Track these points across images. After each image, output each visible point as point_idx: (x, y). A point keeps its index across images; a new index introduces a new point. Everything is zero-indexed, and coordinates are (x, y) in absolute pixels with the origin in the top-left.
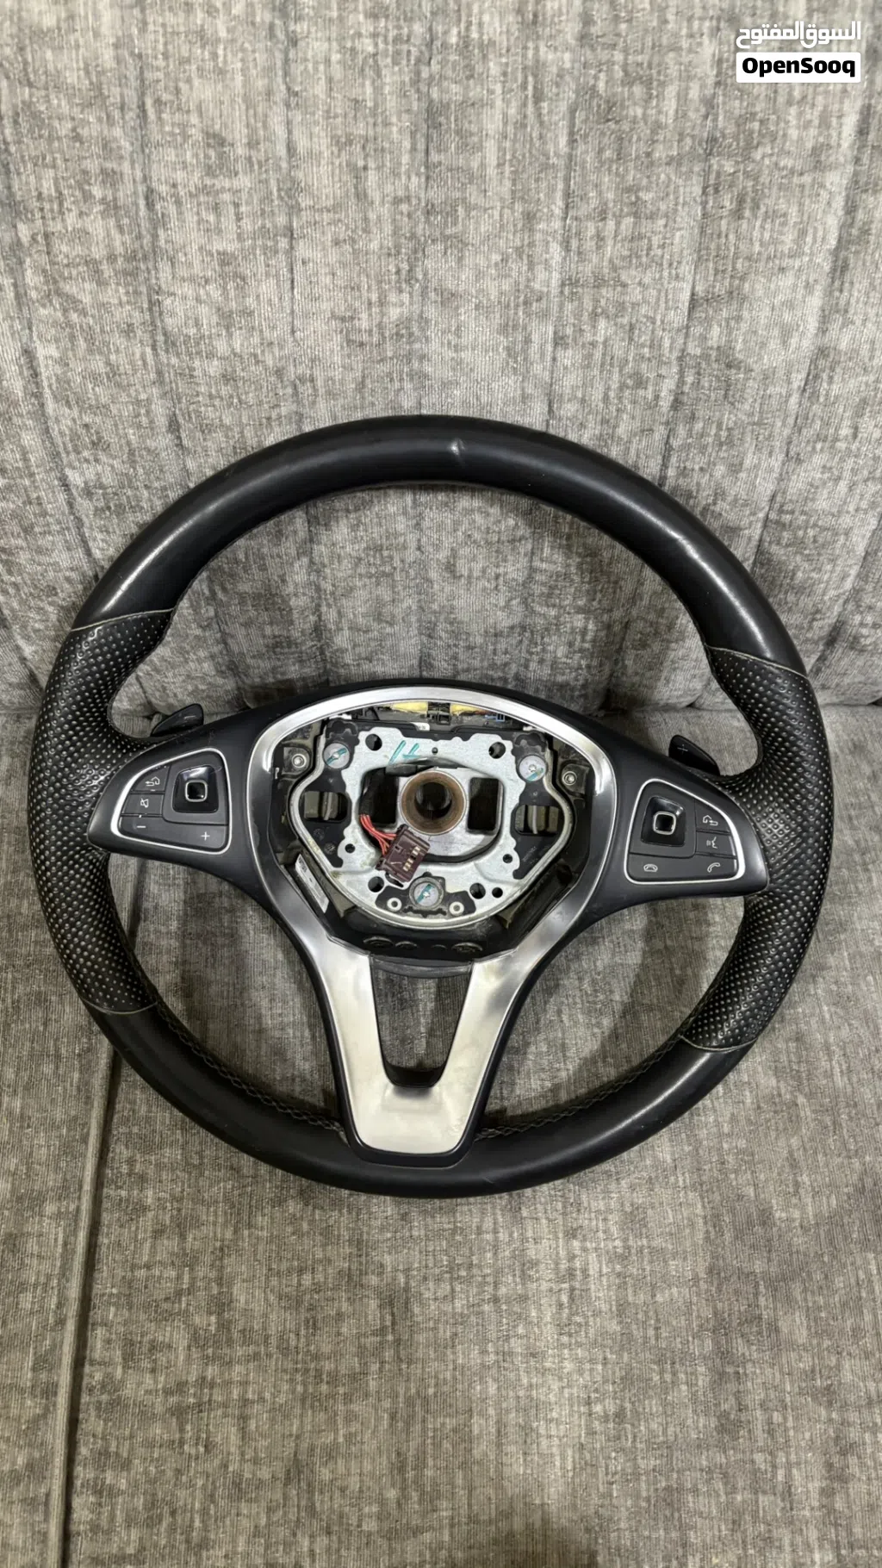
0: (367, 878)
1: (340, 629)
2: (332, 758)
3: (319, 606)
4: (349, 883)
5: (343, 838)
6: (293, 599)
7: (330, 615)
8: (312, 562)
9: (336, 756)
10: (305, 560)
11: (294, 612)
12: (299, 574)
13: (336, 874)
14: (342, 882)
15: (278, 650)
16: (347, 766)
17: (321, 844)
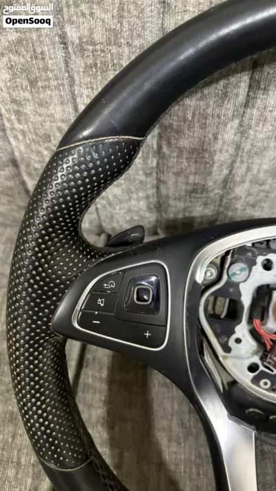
0: (248, 363)
1: (243, 182)
2: (234, 274)
3: (234, 162)
4: (234, 365)
5: (234, 332)
6: (218, 154)
7: (240, 170)
8: (241, 125)
9: (238, 272)
10: (237, 121)
11: (216, 165)
12: (229, 134)
13: (225, 358)
14: (228, 363)
15: (194, 195)
16: (245, 281)
17: (217, 335)
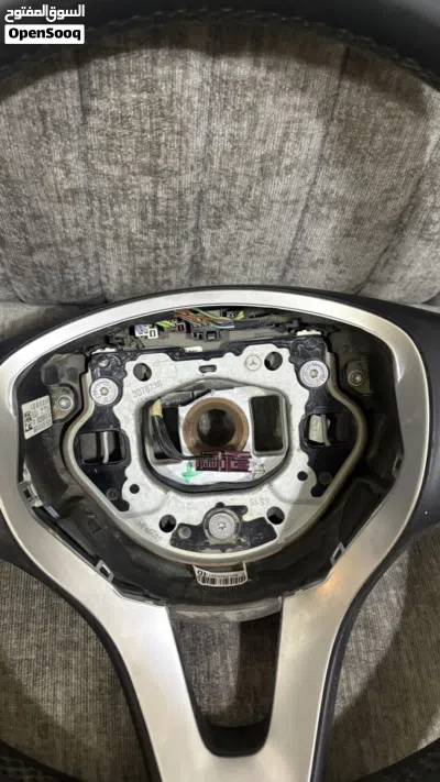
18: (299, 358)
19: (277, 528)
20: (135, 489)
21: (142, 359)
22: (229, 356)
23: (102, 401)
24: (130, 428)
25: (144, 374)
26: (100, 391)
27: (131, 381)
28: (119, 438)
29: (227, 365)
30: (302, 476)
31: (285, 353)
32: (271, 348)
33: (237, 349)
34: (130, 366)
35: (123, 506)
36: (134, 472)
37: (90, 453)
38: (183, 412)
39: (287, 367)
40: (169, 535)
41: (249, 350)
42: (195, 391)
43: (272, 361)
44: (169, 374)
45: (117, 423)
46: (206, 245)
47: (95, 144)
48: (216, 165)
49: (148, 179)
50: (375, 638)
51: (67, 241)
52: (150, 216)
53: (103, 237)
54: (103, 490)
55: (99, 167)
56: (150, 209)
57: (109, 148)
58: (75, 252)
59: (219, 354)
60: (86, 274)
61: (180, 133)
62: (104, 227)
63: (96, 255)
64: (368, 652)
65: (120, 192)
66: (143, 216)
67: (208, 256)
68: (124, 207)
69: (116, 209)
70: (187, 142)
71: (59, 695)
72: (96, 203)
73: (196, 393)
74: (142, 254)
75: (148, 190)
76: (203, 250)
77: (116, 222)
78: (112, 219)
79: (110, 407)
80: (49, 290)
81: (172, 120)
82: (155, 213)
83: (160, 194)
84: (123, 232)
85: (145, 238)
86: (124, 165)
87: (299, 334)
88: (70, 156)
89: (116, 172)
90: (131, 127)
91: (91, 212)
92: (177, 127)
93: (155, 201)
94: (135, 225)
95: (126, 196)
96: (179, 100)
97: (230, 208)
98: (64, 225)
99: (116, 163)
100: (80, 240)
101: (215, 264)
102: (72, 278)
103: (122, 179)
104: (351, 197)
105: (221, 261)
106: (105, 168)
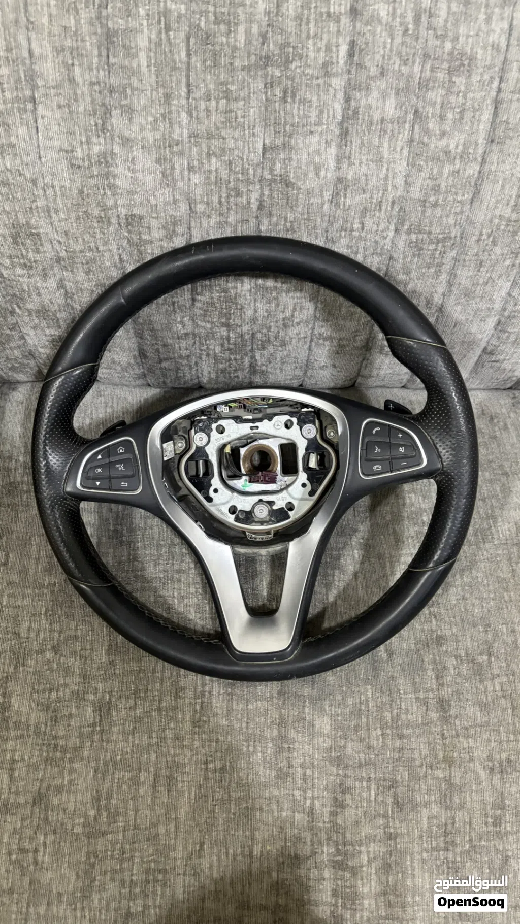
18: (301, 423)
19: (291, 513)
20: (216, 491)
21: (220, 422)
22: (266, 421)
23: (200, 444)
24: (213, 459)
25: (221, 430)
26: (199, 439)
27: (214, 434)
28: (207, 464)
29: (265, 427)
30: (304, 485)
31: (295, 420)
32: (287, 417)
33: (270, 418)
34: (214, 426)
35: (210, 500)
36: (216, 482)
37: (193, 473)
38: (243, 451)
39: (296, 427)
40: (234, 516)
41: (276, 418)
42: (248, 440)
43: (289, 424)
44: (234, 431)
45: (207, 456)
46: (258, 358)
47: (198, 313)
48: (260, 322)
49: (225, 329)
50: (343, 574)
51: (181, 357)
52: (226, 345)
53: (201, 355)
54: (200, 491)
55: (200, 323)
56: (226, 342)
57: (205, 316)
58: (185, 362)
59: (260, 420)
60: (190, 373)
61: (241, 309)
62: (202, 350)
63: (196, 363)
64: (339, 581)
65: (210, 335)
66: (222, 345)
67: (259, 364)
68: (212, 341)
69: (208, 342)
70: (244, 313)
71: (175, 594)
72: (197, 339)
73: (249, 441)
74: (222, 363)
75: (225, 333)
76: (256, 360)
77: (208, 348)
78: (205, 347)
79: (204, 447)
80: (168, 381)
81: (236, 304)
82: (229, 343)
83: (231, 335)
84: (211, 352)
85: (223, 355)
86: (213, 323)
87: (303, 410)
88: (185, 319)
89: (209, 326)
90: (216, 307)
91: (195, 343)
92: (239, 307)
93: (228, 339)
94: (218, 350)
95: (213, 336)
96: (240, 296)
97: (269, 341)
98: (180, 350)
99: (209, 322)
100: (188, 356)
101: (264, 368)
102: (182, 375)
103: (211, 329)
104: (334, 335)
105: (267, 366)
106: (203, 324)
